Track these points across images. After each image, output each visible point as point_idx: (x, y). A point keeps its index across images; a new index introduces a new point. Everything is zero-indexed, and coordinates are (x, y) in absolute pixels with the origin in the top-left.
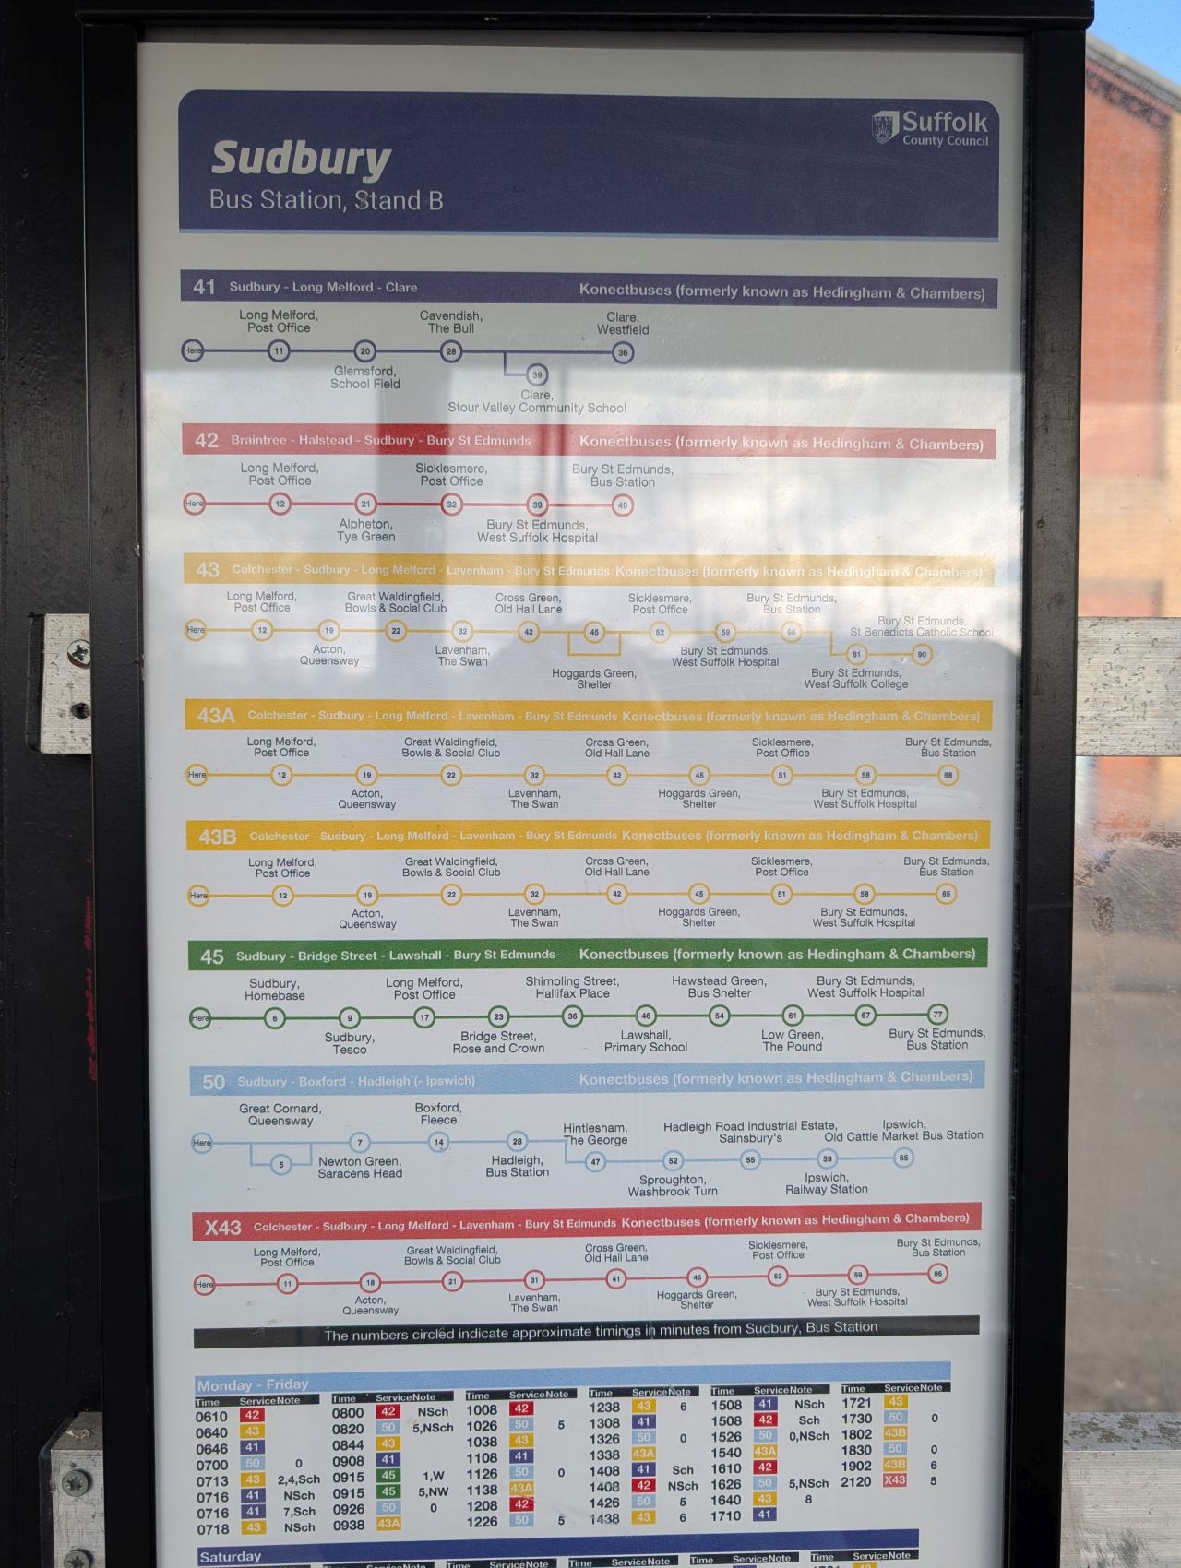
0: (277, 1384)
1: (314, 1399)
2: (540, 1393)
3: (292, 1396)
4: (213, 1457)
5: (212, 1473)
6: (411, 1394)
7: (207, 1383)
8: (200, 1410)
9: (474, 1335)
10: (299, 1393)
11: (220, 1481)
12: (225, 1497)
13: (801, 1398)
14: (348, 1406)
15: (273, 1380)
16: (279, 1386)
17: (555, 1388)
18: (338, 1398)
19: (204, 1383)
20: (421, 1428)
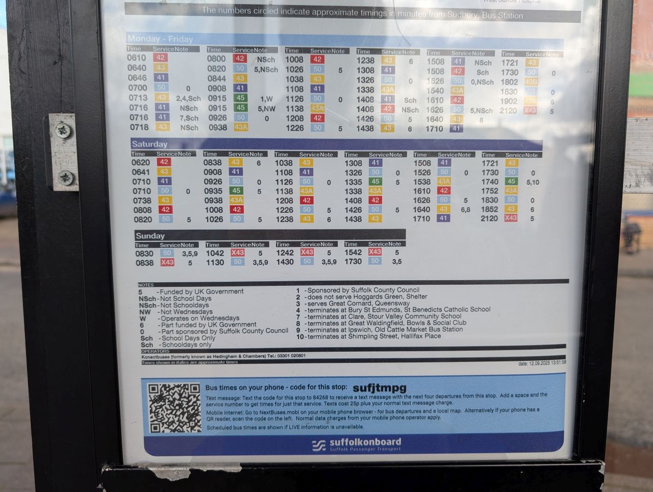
0: (174, 38)
1: (196, 49)
2: (328, 50)
3: (184, 46)
4: (138, 82)
5: (137, 92)
6: (253, 48)
7: (134, 36)
8: (129, 53)
9: (289, 12)
10: (187, 45)
11: (143, 98)
12: (146, 108)
13: (479, 58)
14: (216, 54)
15: (172, 36)
16: (176, 40)
17: (337, 47)
18: (210, 49)
19: (131, 37)
20: (259, 69)
